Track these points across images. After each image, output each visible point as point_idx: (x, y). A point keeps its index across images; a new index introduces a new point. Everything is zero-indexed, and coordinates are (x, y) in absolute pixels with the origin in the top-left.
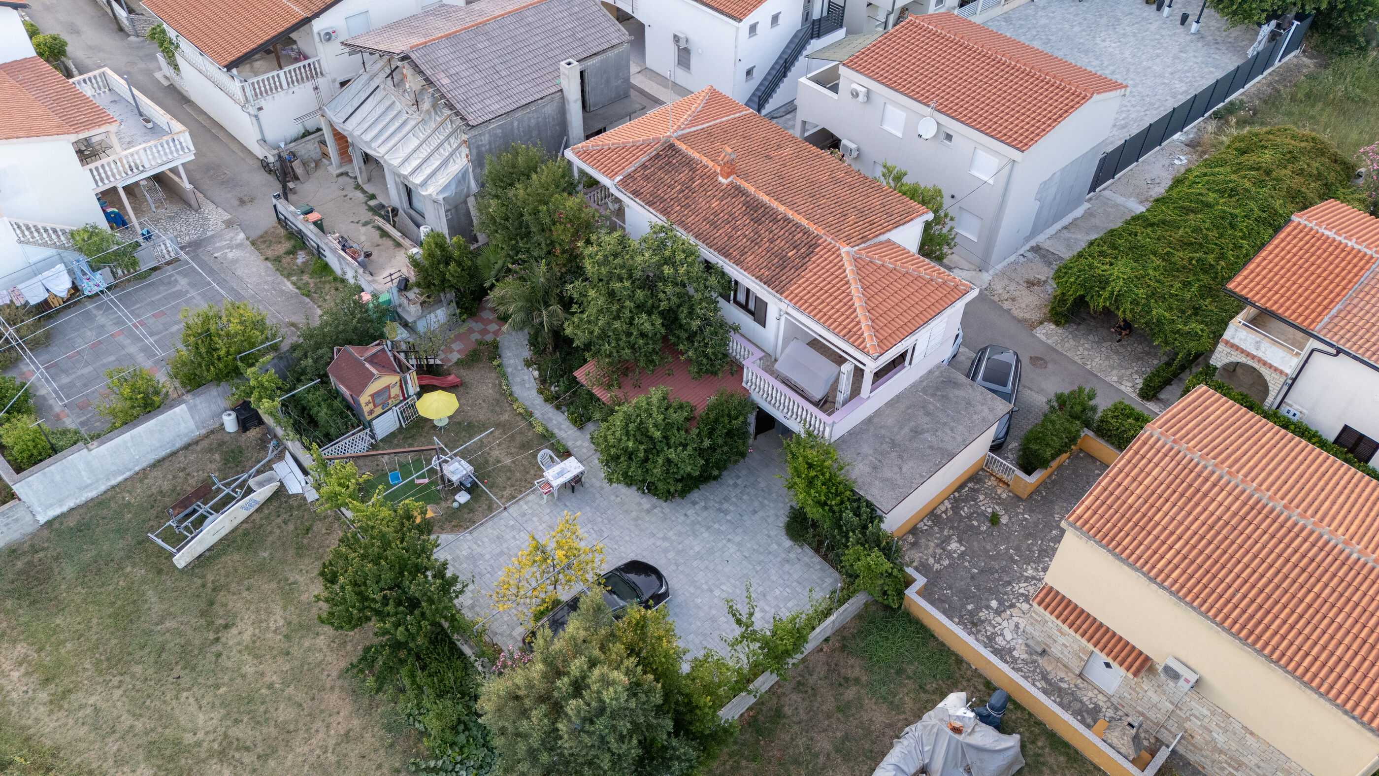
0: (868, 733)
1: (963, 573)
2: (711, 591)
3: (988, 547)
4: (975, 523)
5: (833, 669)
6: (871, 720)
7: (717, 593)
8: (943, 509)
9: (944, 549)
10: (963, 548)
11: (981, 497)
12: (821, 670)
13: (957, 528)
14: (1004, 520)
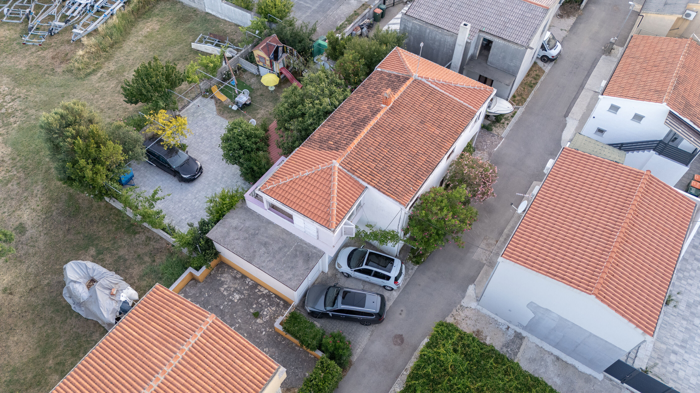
0: (127, 268)
1: (219, 302)
2: (195, 198)
3: (238, 313)
4: (254, 306)
5: (159, 251)
6: (134, 268)
7: (194, 201)
8: (262, 290)
9: (234, 292)
10: (236, 301)
11: (274, 309)
12: (157, 246)
13: (249, 297)
14: (259, 321)
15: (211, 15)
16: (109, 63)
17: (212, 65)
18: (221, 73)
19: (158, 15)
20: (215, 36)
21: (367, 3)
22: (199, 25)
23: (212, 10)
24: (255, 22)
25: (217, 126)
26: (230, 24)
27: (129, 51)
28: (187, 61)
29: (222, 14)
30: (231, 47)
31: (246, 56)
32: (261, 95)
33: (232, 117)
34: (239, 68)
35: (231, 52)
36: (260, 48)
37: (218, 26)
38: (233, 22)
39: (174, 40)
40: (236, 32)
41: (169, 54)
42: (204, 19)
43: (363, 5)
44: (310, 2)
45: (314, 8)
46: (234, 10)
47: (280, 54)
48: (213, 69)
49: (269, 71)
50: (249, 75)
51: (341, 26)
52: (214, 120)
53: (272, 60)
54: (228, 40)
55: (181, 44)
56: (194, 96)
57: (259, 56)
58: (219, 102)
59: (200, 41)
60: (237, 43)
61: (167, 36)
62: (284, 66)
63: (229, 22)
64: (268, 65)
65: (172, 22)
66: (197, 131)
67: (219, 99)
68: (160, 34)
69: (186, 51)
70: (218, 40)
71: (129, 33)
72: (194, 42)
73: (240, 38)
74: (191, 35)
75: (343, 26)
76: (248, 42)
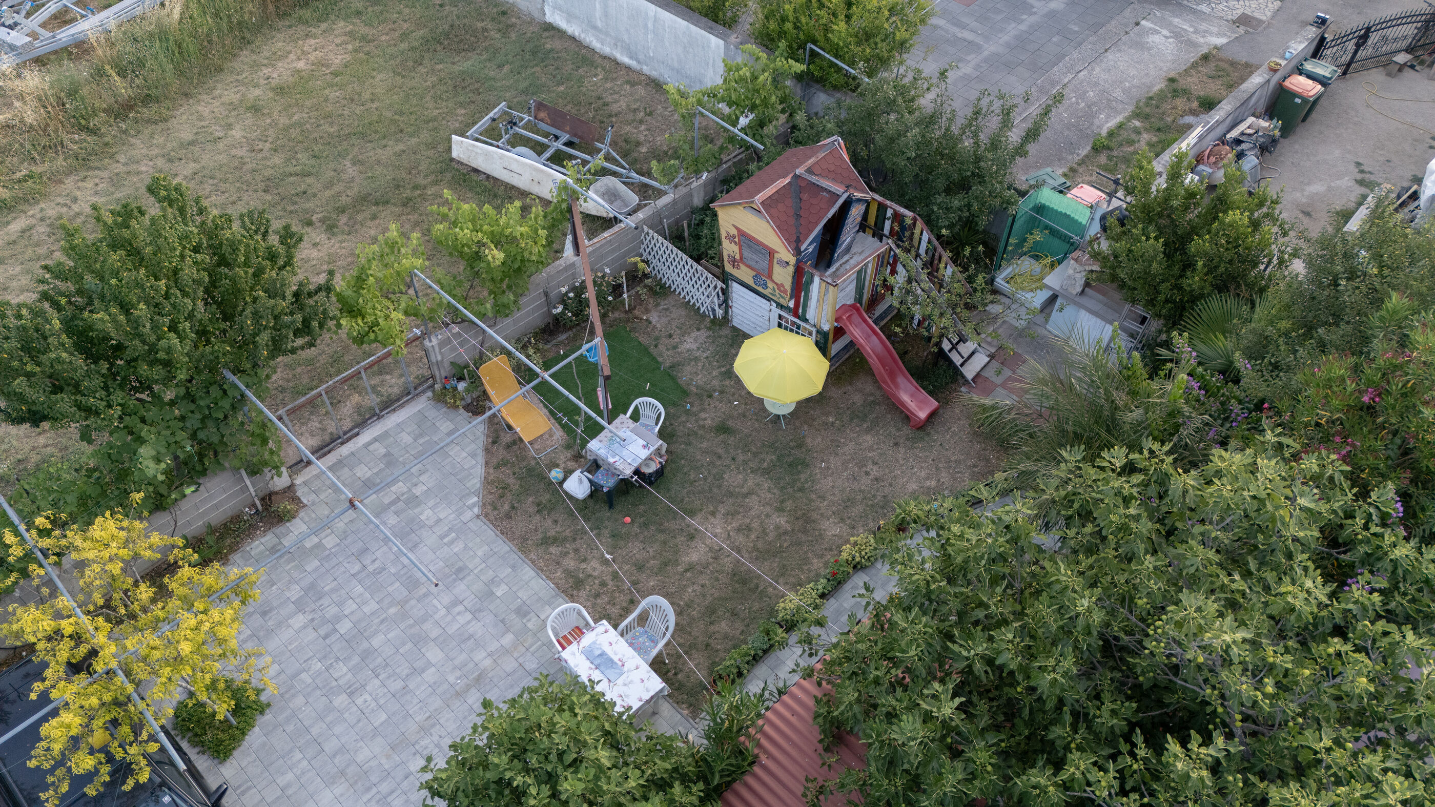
15: (560, 33)
16: (84, 179)
17: (495, 256)
18: (546, 294)
19: (358, 13)
20: (557, 118)
21: (1222, 55)
22: (506, 69)
23: (570, 17)
24: (745, 72)
25: (460, 588)
26: (633, 77)
27: (191, 137)
28: (414, 209)
29: (607, 34)
30: (614, 174)
31: (677, 222)
32: (723, 429)
33: (555, 540)
34: (635, 277)
35: (611, 196)
36: (759, 198)
37: (580, 80)
38: (646, 69)
39: (389, 114)
40: (650, 114)
41: (351, 171)
42: (529, 47)
43: (1205, 58)
44: (974, 24)
45: (991, 48)
46: (656, 20)
47: (847, 235)
48: (505, 275)
49: (777, 311)
50: (678, 314)
51: (1111, 134)
52: (458, 548)
53: (808, 267)
54: (608, 139)
55: (411, 135)
56: (396, 391)
57: (744, 239)
58: (507, 438)
59: (491, 135)
60: (647, 160)
61: (366, 96)
62: (859, 299)
63: (628, 68)
64: (780, 286)
65: (404, 46)
66: (350, 606)
67: (510, 427)
68: (340, 86)
69: (423, 167)
70: (565, 137)
71: (220, 70)
72: (462, 135)
73: (663, 140)
74: (461, 105)
75: (1124, 134)
76: (696, 161)
